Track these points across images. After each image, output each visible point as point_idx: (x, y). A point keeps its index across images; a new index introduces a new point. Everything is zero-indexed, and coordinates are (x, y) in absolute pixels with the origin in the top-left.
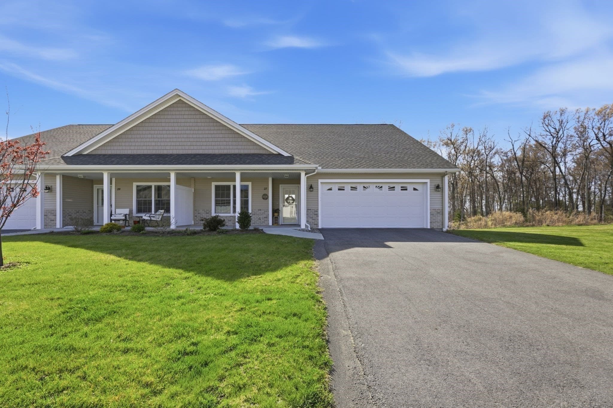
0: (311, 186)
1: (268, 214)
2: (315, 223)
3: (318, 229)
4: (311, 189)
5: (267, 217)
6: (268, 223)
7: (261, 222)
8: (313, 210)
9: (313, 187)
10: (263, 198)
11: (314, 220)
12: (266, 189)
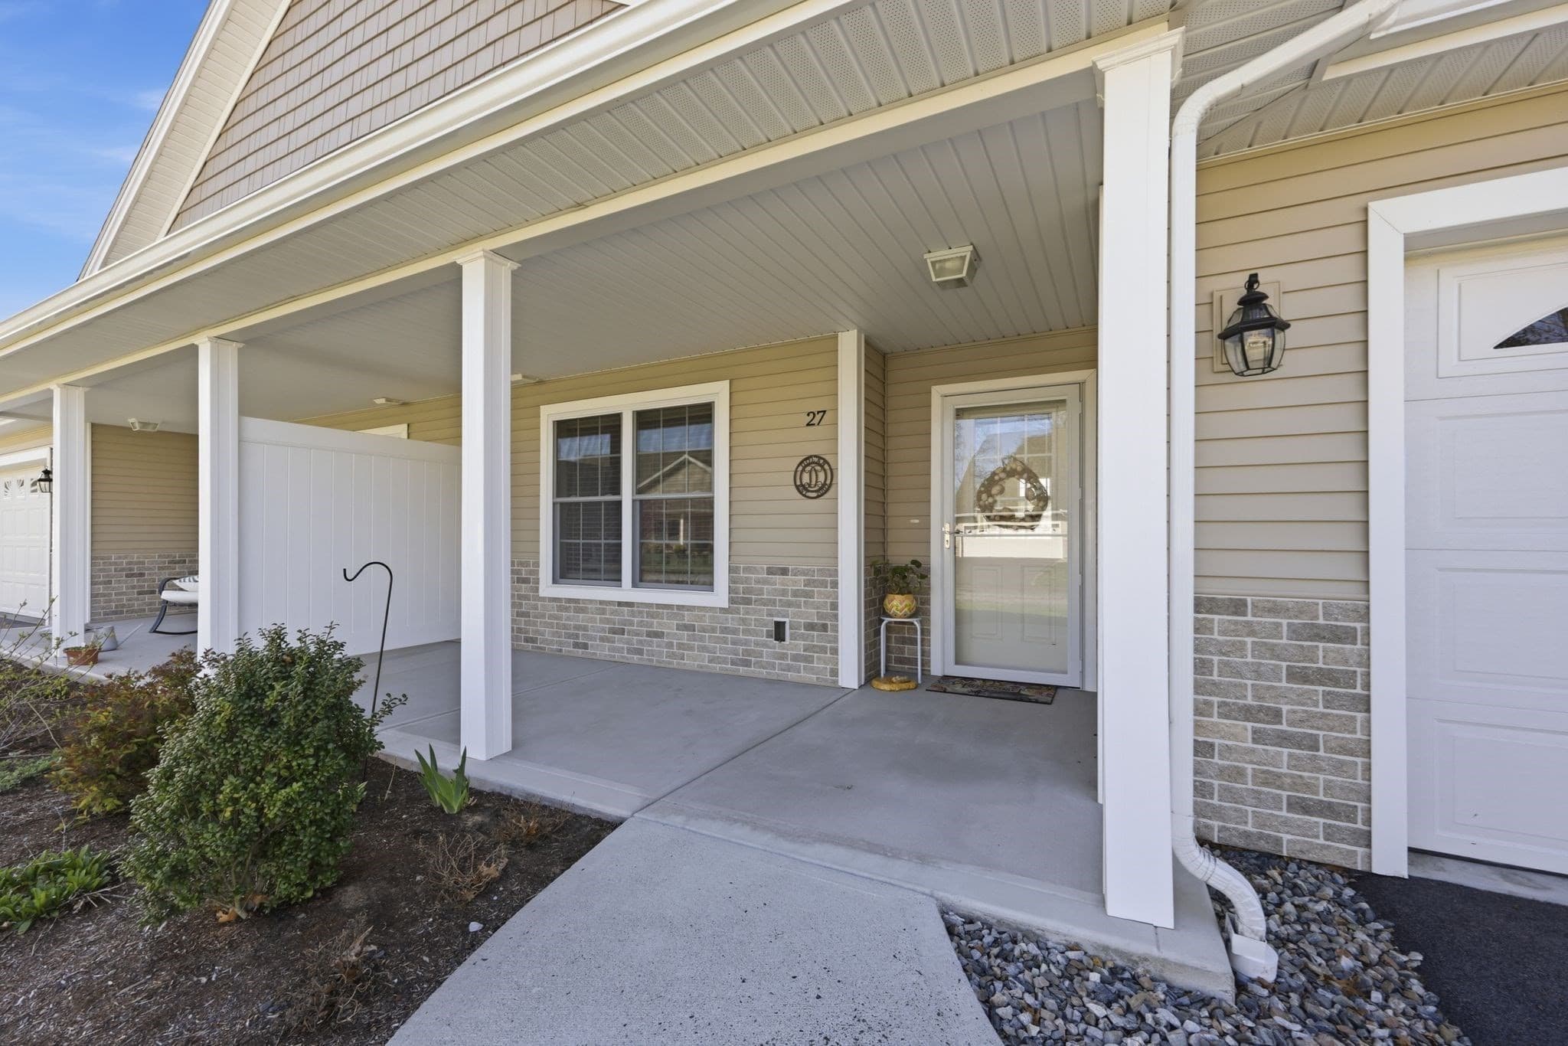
0: (1253, 300)
1: (835, 606)
2: (1297, 784)
3: (1366, 882)
4: (1256, 341)
5: (825, 626)
6: (835, 673)
7: (783, 656)
8: (1274, 610)
9: (1279, 306)
10: (802, 489)
11: (1284, 739)
12: (820, 417)
